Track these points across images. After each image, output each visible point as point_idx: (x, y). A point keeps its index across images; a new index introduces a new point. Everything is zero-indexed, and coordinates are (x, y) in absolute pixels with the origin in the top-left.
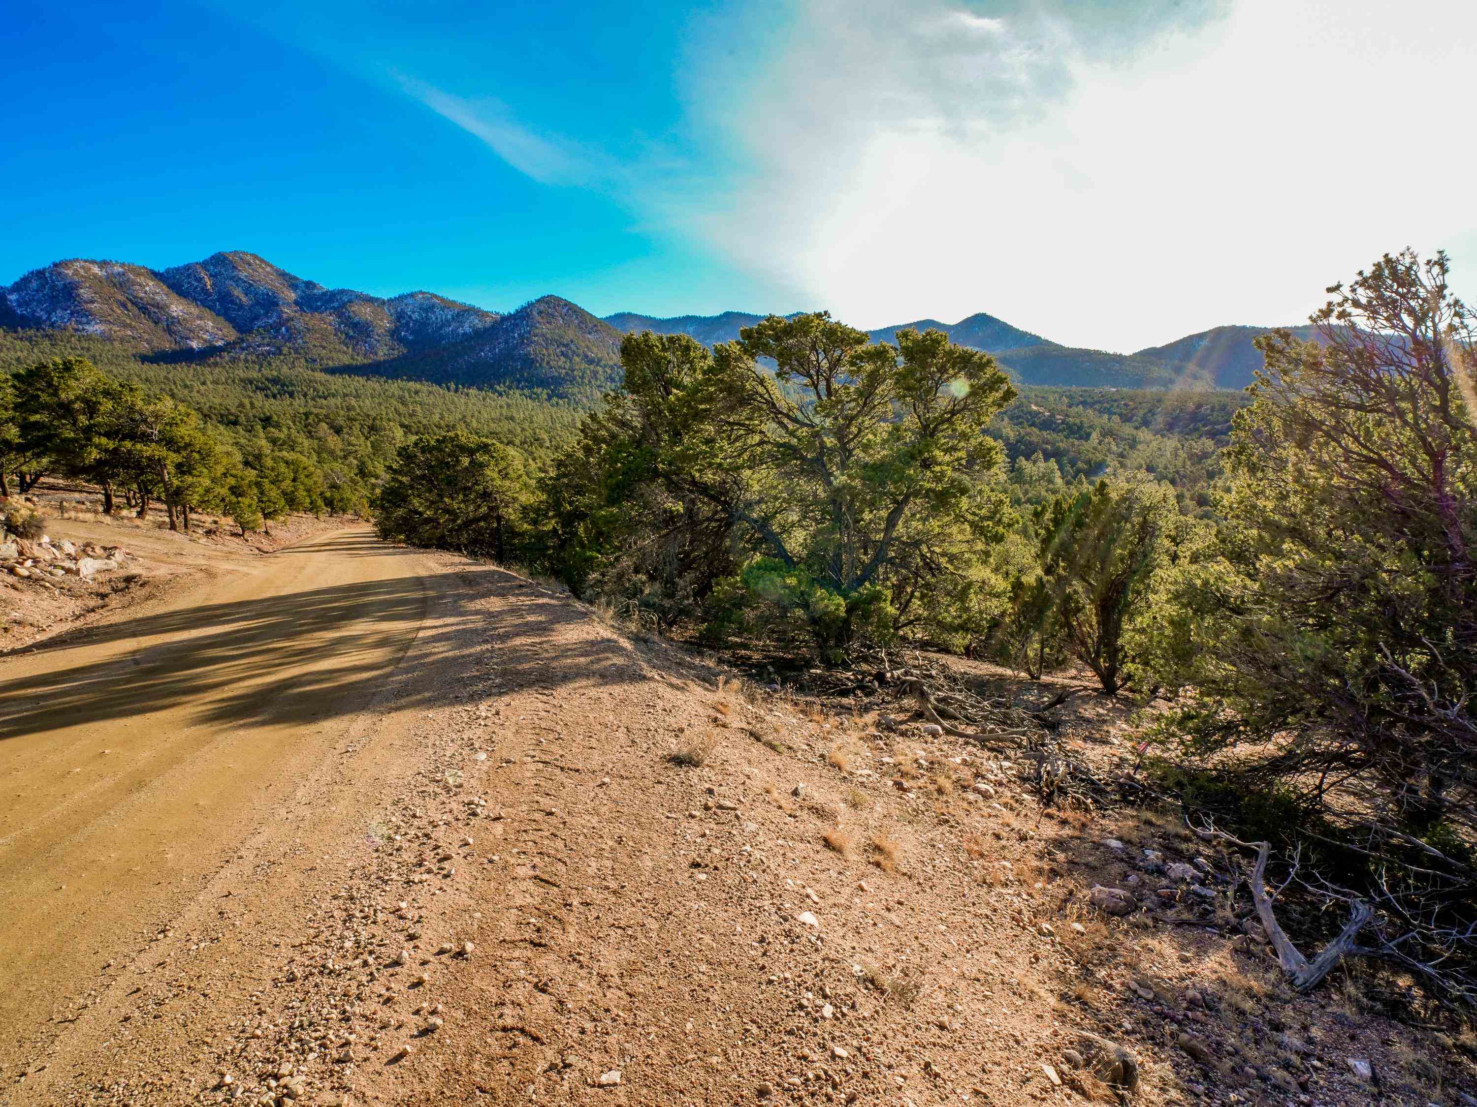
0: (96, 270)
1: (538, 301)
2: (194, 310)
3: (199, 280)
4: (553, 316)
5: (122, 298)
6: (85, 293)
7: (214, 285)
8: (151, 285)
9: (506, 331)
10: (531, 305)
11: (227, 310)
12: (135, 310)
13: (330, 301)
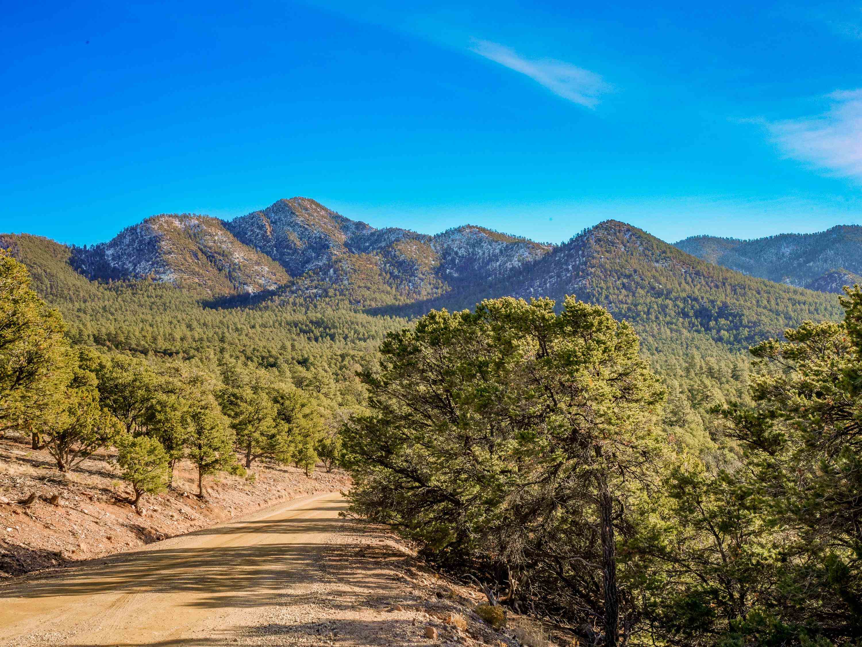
0: (176, 223)
1: (596, 227)
2: (254, 257)
3: (261, 227)
4: (613, 243)
5: (194, 248)
6: (165, 245)
7: (273, 231)
8: (219, 235)
9: (558, 263)
10: (587, 233)
11: (282, 254)
12: (204, 259)
13: (378, 241)
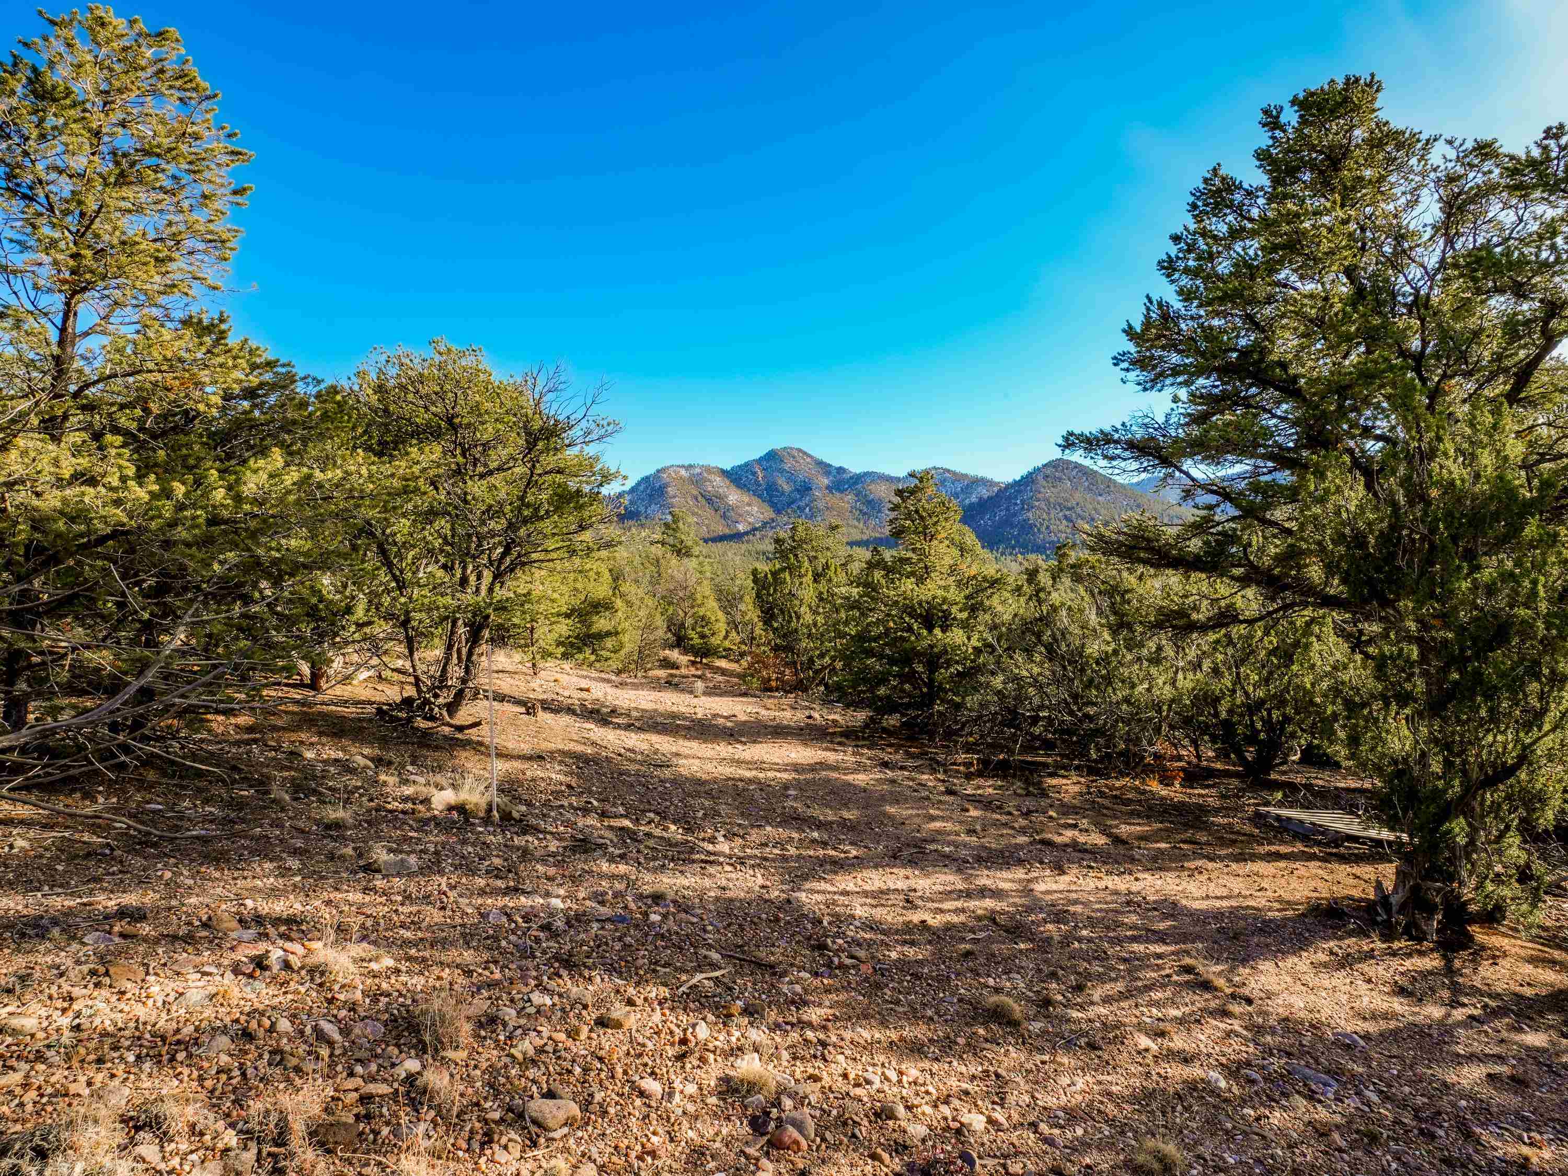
0: (683, 472)
1: (1045, 466)
2: (746, 499)
3: (754, 474)
4: (1060, 479)
5: (695, 492)
6: (671, 490)
7: (764, 477)
8: (718, 480)
9: (1009, 498)
10: (1037, 470)
11: (771, 496)
12: (704, 501)
13: (856, 483)
